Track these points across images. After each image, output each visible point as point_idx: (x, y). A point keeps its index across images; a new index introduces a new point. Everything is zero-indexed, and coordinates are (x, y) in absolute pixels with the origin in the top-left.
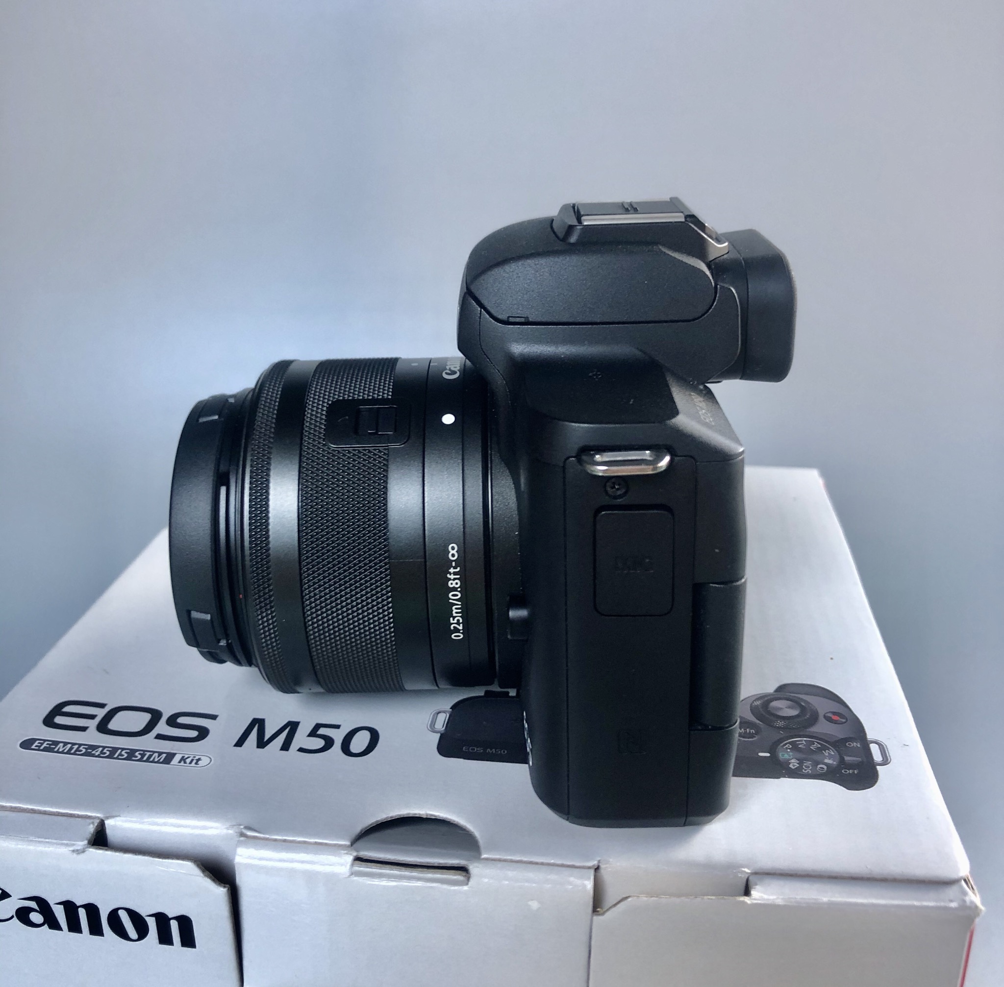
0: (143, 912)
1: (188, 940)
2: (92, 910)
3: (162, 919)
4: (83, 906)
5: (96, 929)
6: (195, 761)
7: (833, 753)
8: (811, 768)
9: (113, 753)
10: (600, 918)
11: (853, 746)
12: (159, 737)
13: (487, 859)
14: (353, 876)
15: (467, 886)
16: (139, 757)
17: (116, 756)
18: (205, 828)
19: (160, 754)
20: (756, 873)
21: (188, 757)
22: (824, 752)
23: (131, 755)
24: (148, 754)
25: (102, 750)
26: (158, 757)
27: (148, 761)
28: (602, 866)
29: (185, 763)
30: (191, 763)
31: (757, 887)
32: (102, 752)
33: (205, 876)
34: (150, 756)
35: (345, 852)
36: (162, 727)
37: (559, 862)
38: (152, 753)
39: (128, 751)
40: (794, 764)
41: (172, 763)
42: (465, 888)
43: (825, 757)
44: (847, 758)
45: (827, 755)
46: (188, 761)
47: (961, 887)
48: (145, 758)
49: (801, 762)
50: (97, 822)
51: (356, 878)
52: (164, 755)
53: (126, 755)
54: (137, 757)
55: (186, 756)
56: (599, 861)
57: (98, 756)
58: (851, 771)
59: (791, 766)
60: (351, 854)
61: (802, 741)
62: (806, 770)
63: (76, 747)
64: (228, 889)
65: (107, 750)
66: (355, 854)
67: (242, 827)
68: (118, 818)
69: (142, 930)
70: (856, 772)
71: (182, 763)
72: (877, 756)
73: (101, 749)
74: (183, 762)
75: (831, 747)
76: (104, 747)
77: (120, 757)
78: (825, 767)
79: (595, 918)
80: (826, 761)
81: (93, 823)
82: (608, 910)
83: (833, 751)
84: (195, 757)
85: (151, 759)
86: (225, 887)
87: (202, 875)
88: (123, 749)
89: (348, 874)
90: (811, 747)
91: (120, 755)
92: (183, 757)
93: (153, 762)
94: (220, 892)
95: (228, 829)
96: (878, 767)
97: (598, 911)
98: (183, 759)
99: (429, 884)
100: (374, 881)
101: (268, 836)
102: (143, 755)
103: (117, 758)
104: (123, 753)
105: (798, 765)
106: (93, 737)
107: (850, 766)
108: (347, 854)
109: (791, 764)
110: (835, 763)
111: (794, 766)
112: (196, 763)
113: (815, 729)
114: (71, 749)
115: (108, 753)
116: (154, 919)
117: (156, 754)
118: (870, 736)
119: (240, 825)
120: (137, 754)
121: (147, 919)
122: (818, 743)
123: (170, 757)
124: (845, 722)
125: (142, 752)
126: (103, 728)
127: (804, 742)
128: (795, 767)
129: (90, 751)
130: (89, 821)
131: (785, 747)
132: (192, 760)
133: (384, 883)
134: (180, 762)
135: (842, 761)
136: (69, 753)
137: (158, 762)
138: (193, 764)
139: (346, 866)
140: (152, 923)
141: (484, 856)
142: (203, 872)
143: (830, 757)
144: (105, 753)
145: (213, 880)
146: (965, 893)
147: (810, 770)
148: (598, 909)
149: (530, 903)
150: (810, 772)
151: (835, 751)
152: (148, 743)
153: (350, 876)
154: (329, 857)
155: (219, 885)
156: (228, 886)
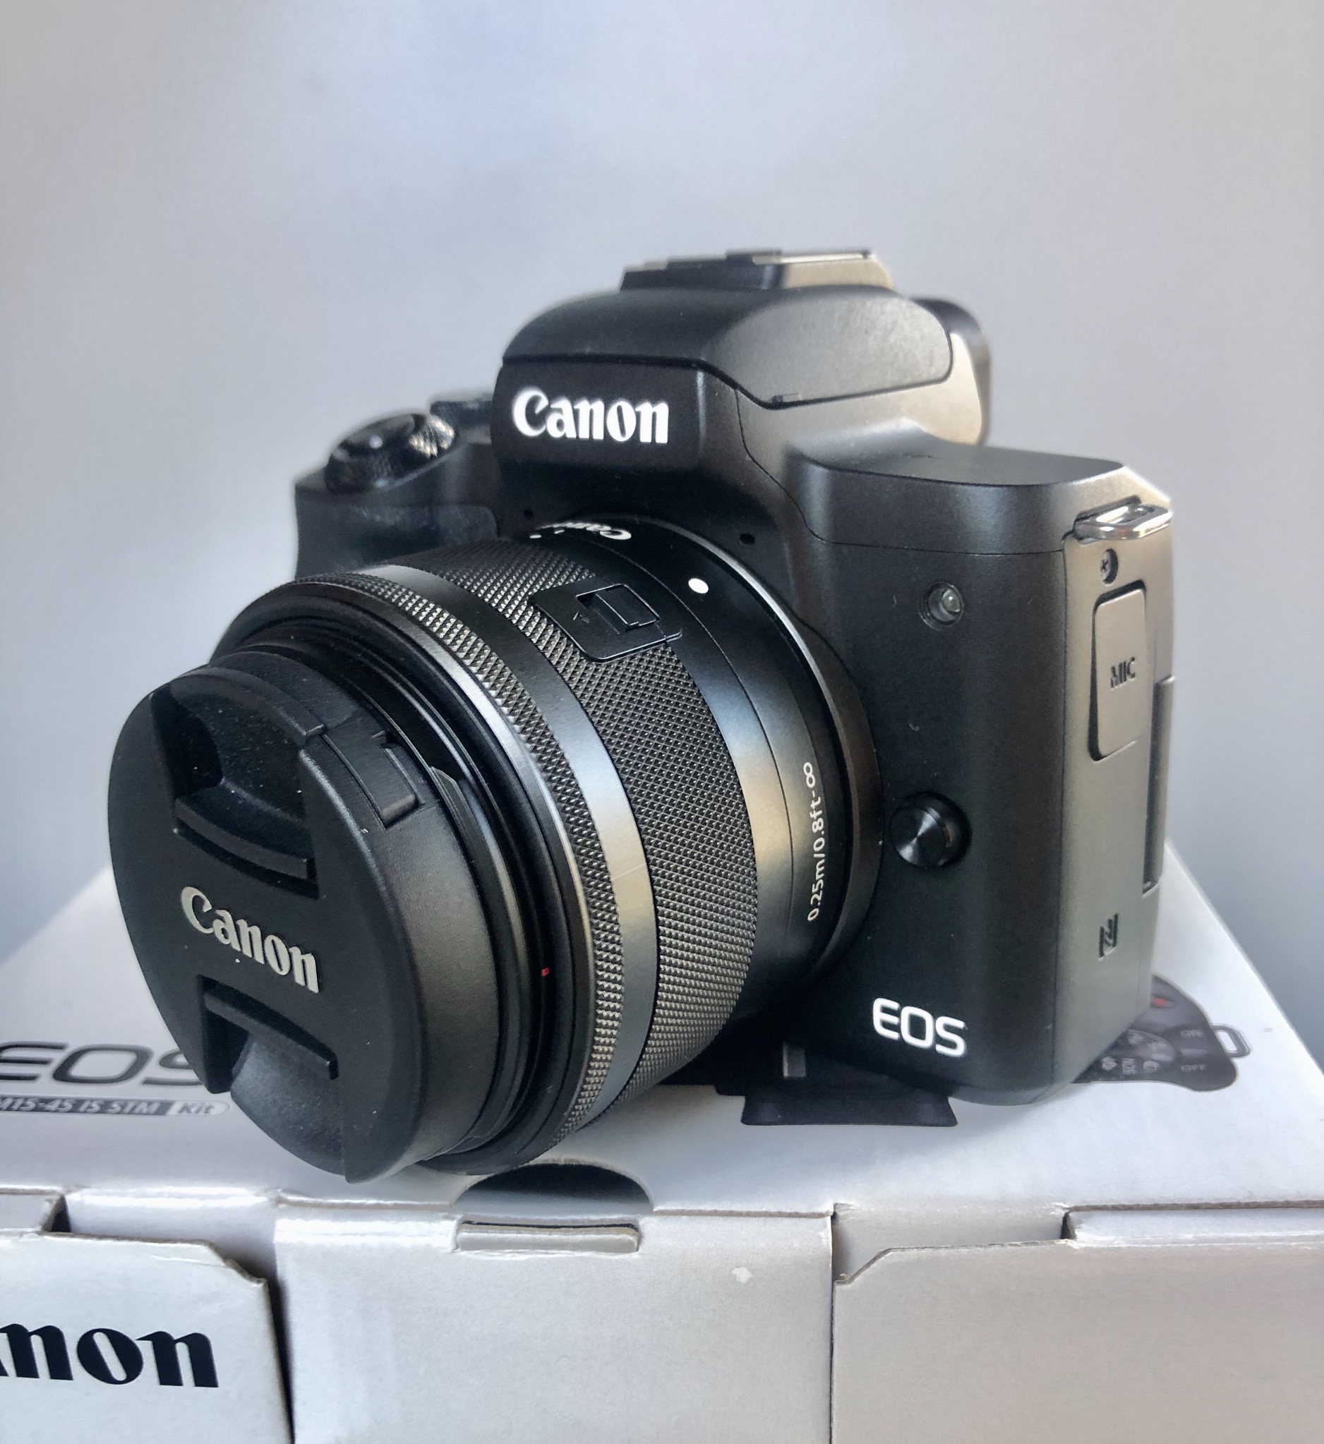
0: (133, 1335)
1: (205, 1375)
2: (52, 1336)
3: (162, 1343)
4: (36, 1332)
5: (60, 1370)
6: (204, 1109)
7: (1164, 1046)
8: (1134, 1066)
9: (77, 1106)
10: (846, 1287)
11: (1191, 1036)
12: (148, 1082)
13: (662, 1213)
14: (459, 1250)
15: (637, 1253)
16: (118, 1108)
17: (82, 1110)
18: (222, 1197)
19: (150, 1103)
20: (1077, 1209)
21: (194, 1105)
22: (1150, 1044)
23: (105, 1107)
24: (132, 1104)
25: (62, 1103)
26: (148, 1107)
27: (131, 1112)
28: (840, 1214)
29: (189, 1112)
30: (197, 1112)
31: (1083, 1225)
32: (61, 1106)
33: (229, 1266)
34: (135, 1107)
35: (447, 1214)
36: (152, 1070)
37: (774, 1209)
38: (137, 1103)
39: (101, 1102)
40: (1109, 1064)
41: (170, 1114)
42: (635, 1255)
43: (1153, 1052)
44: (1186, 1051)
45: (1155, 1048)
46: (193, 1110)
48: (127, 1110)
49: (1118, 1060)
50: (55, 1198)
51: (464, 1253)
52: (156, 1105)
53: (97, 1108)
54: (114, 1109)
55: (190, 1105)
56: (835, 1205)
57: (56, 1111)
58: (1195, 1067)
60: (453, 1219)
62: (1127, 1070)
63: (20, 1102)
64: (265, 1286)
65: (69, 1103)
66: (459, 1216)
68: (86, 1191)
69: (132, 1366)
70: (1202, 1067)
72: (1229, 1045)
73: (58, 1102)
74: (185, 1112)
75: (1159, 1038)
76: (64, 1100)
77: (89, 1110)
78: (1156, 1064)
79: (838, 1287)
80: (1157, 1056)
81: (50, 1201)
82: (857, 1274)
83: (1163, 1043)
84: (202, 1105)
85: (137, 1110)
86: (259, 1282)
87: (222, 1264)
88: (92, 1101)
89: (450, 1249)
90: (1132, 1040)
91: (90, 1107)
92: (186, 1105)
93: (141, 1113)
94: (253, 1291)
95: (257, 1195)
96: (1234, 1060)
97: (843, 1278)
98: (186, 1109)
99: (578, 1254)
100: (493, 1256)
101: (320, 1200)
102: (123, 1106)
103: (84, 1112)
104: (93, 1105)
105: (1115, 1065)
106: (46, 1086)
107: (1192, 1061)
108: (449, 1217)
109: (1106, 1064)
110: (1169, 1058)
112: (206, 1113)
114: (13, 1104)
115: (70, 1106)
116: (149, 1343)
117: (144, 1104)
118: (1215, 1019)
119: (277, 1188)
120: (114, 1105)
121: (140, 1345)
122: (1140, 1033)
123: (164, 1108)
124: (1173, 1006)
125: (122, 1103)
126: (62, 1075)
128: (1112, 1067)
129: (42, 1105)
130: (43, 1198)
132: (200, 1109)
133: (507, 1257)
134: (181, 1111)
135: (1179, 1055)
136: (9, 1109)
137: (148, 1114)
138: (201, 1113)
139: (447, 1236)
140: (146, 1350)
141: (657, 1208)
142: (226, 1261)
143: (1160, 1051)
144: (65, 1107)
145: (241, 1272)
147: (1135, 1070)
148: (842, 1275)
149: (735, 1272)
150: (1135, 1072)
151: (1168, 1043)
152: (132, 1090)
153: (453, 1251)
154: (420, 1223)
155: (251, 1279)
156: (263, 1280)
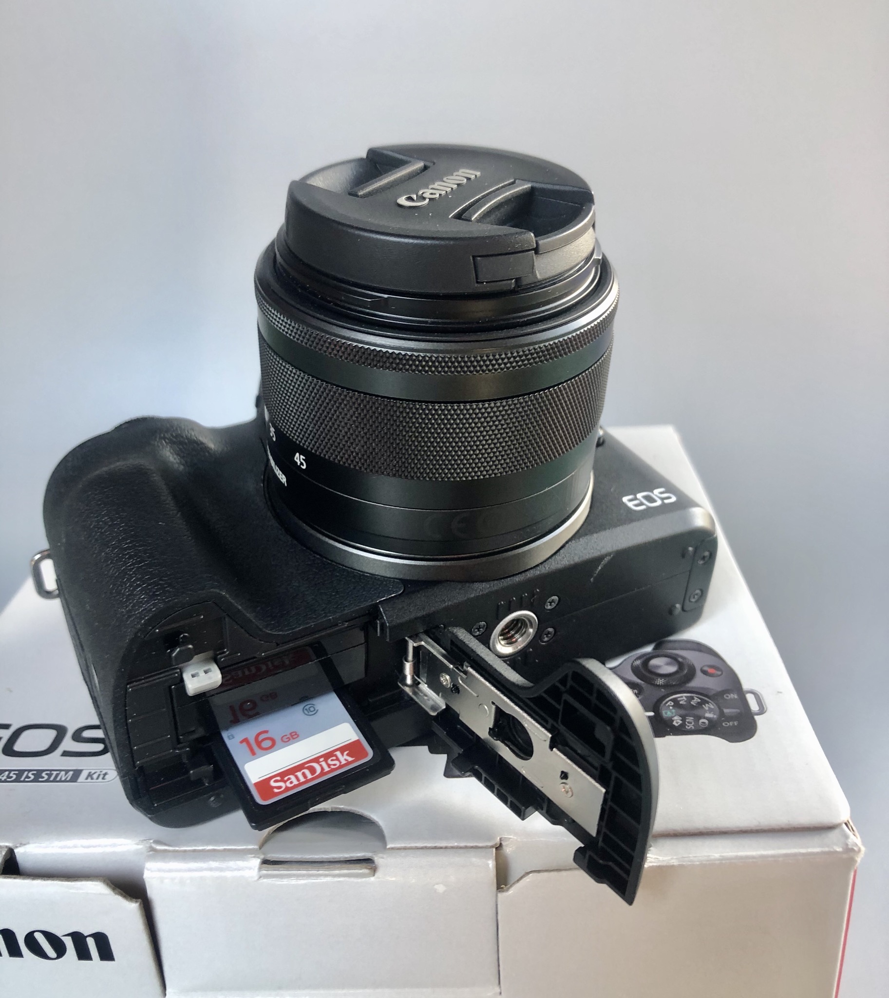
0: (59, 932)
1: (106, 953)
2: (8, 935)
3: (78, 939)
5: (15, 952)
6: (101, 776)
7: (712, 707)
8: (693, 723)
9: (19, 776)
10: (505, 894)
11: (731, 698)
12: (66, 754)
13: (392, 849)
14: (262, 879)
15: (374, 878)
16: (46, 777)
17: (22, 779)
18: (114, 845)
19: (67, 771)
22: (704, 706)
23: (38, 776)
24: (55, 773)
25: (9, 774)
26: (66, 775)
27: (54, 781)
28: (504, 844)
29: (92, 779)
30: (97, 778)
32: (9, 777)
33: (115, 894)
34: (57, 775)
35: (253, 856)
36: (68, 744)
37: (462, 844)
38: (58, 772)
39: (35, 772)
40: (677, 721)
41: (79, 780)
42: (372, 879)
43: (706, 711)
44: (726, 711)
45: (707, 709)
46: (95, 776)
47: (843, 830)
48: (52, 779)
49: (684, 719)
50: (5, 851)
51: (265, 880)
52: (71, 773)
53: (32, 777)
54: (43, 777)
55: (93, 772)
56: (500, 839)
57: (5, 781)
58: (731, 723)
59: (675, 723)
60: (258, 858)
61: (682, 697)
62: (688, 726)
64: (140, 904)
65: (14, 774)
66: (262, 857)
67: (152, 841)
68: (27, 845)
70: (736, 723)
71: (89, 780)
72: (754, 706)
73: (7, 773)
74: (89, 778)
75: (710, 701)
76: (10, 771)
77: (27, 780)
78: (706, 721)
79: (500, 895)
80: (707, 715)
82: (512, 885)
83: (713, 705)
84: (101, 772)
85: (58, 779)
86: (136, 902)
87: (112, 893)
88: (30, 771)
89: (256, 878)
90: (692, 703)
91: (27, 777)
92: (90, 773)
93: (60, 781)
94: (133, 907)
95: (138, 844)
96: (756, 717)
97: (502, 888)
98: (90, 775)
99: (337, 879)
100: (283, 881)
101: (176, 848)
102: (50, 775)
103: (24, 781)
104: (30, 775)
105: (681, 722)
107: (730, 718)
108: (254, 857)
109: (675, 722)
110: (715, 716)
111: (677, 723)
112: (103, 778)
113: (694, 684)
115: (14, 777)
117: (63, 773)
118: (746, 686)
119: (148, 838)
120: (44, 774)
121: (63, 939)
122: (698, 698)
123: (77, 773)
124: (721, 675)
125: (48, 772)
127: (684, 698)
128: (679, 724)
131: (667, 705)
132: (99, 775)
133: (293, 883)
134: (87, 779)
135: (722, 714)
137: (65, 781)
138: (100, 779)
139: (254, 870)
140: (68, 942)
141: (388, 847)
142: (114, 890)
143: (710, 710)
144: (12, 777)
145: (124, 897)
146: (846, 837)
147: (693, 725)
148: (502, 886)
149: (436, 887)
150: (693, 728)
151: (715, 705)
152: (54, 761)
153: (258, 879)
154: (237, 862)
155: (131, 901)
156: (140, 900)
